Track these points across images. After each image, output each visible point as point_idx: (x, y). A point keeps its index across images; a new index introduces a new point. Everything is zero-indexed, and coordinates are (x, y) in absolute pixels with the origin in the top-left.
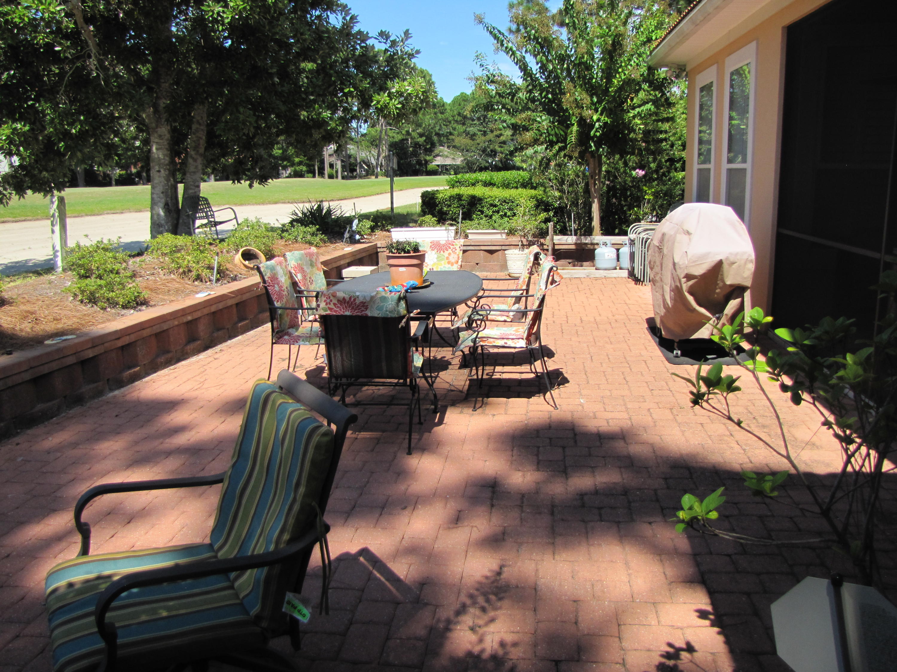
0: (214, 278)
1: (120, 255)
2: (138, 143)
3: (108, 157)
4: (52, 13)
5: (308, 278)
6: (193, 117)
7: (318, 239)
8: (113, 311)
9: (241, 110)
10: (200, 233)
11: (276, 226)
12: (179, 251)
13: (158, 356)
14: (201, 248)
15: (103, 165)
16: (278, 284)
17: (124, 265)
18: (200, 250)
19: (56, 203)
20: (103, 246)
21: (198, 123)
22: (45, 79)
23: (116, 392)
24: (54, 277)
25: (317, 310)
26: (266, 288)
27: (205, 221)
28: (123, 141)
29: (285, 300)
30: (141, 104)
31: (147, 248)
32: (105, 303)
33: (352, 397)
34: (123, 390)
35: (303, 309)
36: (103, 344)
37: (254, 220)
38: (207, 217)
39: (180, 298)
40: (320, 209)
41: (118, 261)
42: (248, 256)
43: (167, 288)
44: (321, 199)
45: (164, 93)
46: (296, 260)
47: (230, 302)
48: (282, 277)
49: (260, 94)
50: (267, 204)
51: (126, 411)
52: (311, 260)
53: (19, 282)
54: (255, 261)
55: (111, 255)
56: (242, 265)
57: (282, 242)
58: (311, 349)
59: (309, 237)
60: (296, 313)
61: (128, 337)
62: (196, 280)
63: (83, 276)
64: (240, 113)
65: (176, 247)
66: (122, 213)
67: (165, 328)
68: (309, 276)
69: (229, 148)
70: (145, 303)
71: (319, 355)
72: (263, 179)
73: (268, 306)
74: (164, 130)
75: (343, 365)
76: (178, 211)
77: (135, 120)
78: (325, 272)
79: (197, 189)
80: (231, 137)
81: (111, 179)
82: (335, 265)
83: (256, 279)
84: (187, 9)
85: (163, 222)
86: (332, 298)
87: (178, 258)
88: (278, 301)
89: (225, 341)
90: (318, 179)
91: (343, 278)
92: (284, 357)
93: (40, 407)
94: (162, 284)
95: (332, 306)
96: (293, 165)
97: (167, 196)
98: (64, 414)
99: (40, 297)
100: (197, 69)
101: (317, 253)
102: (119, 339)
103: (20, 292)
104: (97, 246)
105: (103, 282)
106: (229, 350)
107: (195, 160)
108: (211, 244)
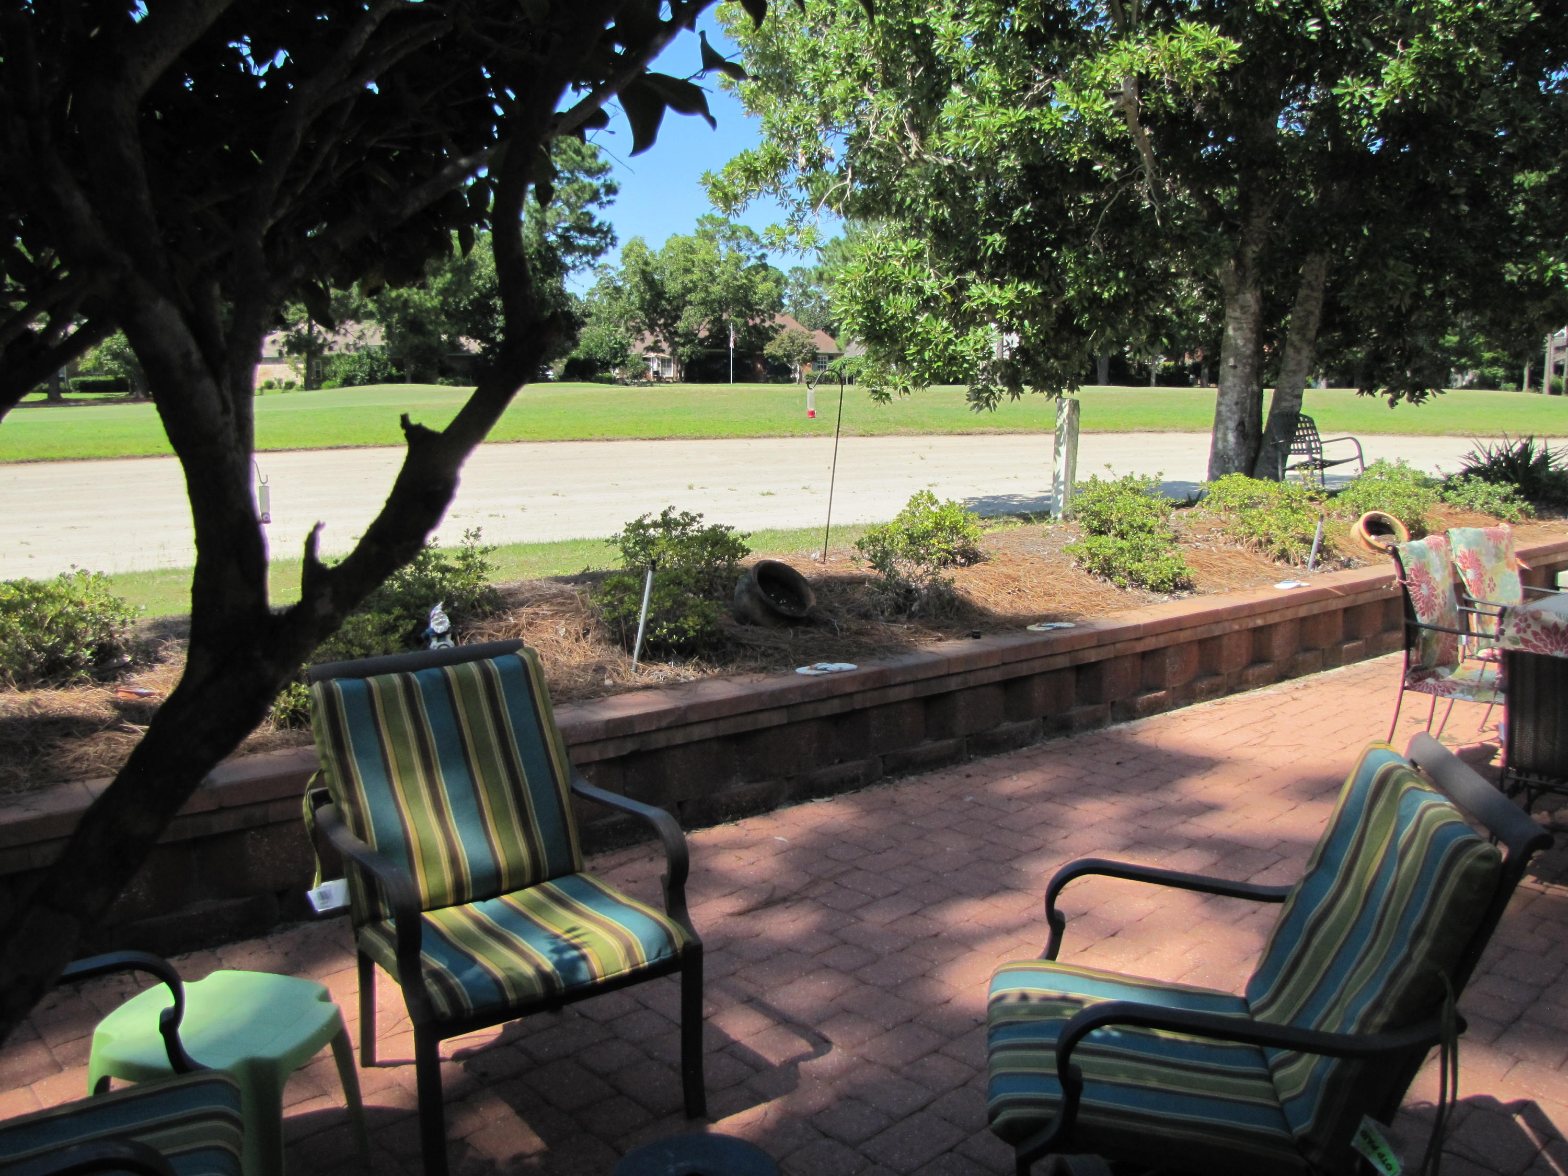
0: (1310, 559)
1: (1158, 503)
2: (1202, 318)
3: (1153, 339)
4: (1098, 113)
5: (1486, 579)
6: (1302, 277)
7: (1514, 508)
8: (1136, 592)
9: (1392, 262)
10: (1296, 478)
11: (1433, 477)
12: (1254, 505)
13: (1198, 678)
14: (1294, 505)
15: (1143, 352)
16: (1428, 583)
17: (1162, 520)
18: (1292, 508)
19: (1066, 410)
20: (1131, 485)
21: (1310, 286)
22: (1071, 214)
23: (1123, 726)
24: (1050, 527)
25: (1498, 639)
26: (1404, 587)
27: (1305, 458)
28: (1179, 313)
29: (1436, 614)
30: (1217, 254)
31: (1200, 496)
32: (1124, 577)
33: (1545, 813)
34: (1134, 723)
35: (1469, 633)
36: (1114, 644)
37: (1394, 464)
38: (1309, 451)
39: (1247, 586)
40: (1525, 452)
41: (1154, 511)
42: (1377, 526)
43: (1227, 567)
44: (1529, 433)
45: (1256, 235)
46: (1468, 544)
47: (1335, 605)
48: (1437, 571)
49: (1427, 235)
50: (1420, 435)
51: (1135, 758)
52: (1496, 547)
53: (998, 529)
54: (1387, 536)
55: (1143, 500)
56: (1363, 542)
57: (1443, 508)
58: (1473, 711)
59: (1497, 503)
60: (1456, 640)
61: (1154, 639)
62: (1279, 558)
63: (1095, 531)
64: (1388, 269)
65: (1250, 498)
66: (1163, 432)
67: (1216, 634)
68: (1489, 575)
69: (1359, 332)
70: (1188, 586)
71: (1489, 724)
72: (1417, 391)
73: (1403, 620)
74: (1250, 298)
75: (1535, 748)
76: (1259, 436)
77: (1204, 278)
78: (1523, 572)
79: (1295, 402)
80: (1367, 311)
81: (1149, 374)
82: (1544, 561)
83: (1388, 568)
84: (1307, 90)
85: (1231, 453)
86: (1530, 621)
87: (1253, 518)
88: (1423, 614)
89: (1316, 670)
90: (1527, 394)
91: (1558, 588)
92: (1420, 717)
93: (1007, 726)
94: (1220, 559)
95: (1529, 636)
96: (1478, 364)
97: (1243, 410)
98: (1038, 745)
99: (1028, 557)
100: (1316, 194)
101: (1511, 536)
102: (1140, 639)
103: (1001, 545)
104: (1124, 485)
105: (1125, 544)
106: (1321, 688)
107: (1298, 351)
108: (1311, 499)
